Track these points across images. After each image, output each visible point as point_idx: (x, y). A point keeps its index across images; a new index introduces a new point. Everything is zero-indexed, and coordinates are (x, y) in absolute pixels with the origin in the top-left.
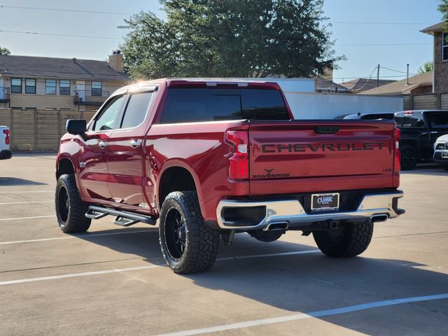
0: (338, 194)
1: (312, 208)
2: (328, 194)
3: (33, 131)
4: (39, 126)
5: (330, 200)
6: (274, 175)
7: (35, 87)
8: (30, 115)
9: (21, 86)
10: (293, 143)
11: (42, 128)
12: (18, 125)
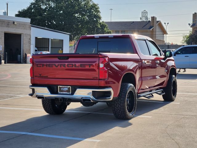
0: (70, 87)
1: (59, 92)
5: (67, 89)
6: (42, 76)
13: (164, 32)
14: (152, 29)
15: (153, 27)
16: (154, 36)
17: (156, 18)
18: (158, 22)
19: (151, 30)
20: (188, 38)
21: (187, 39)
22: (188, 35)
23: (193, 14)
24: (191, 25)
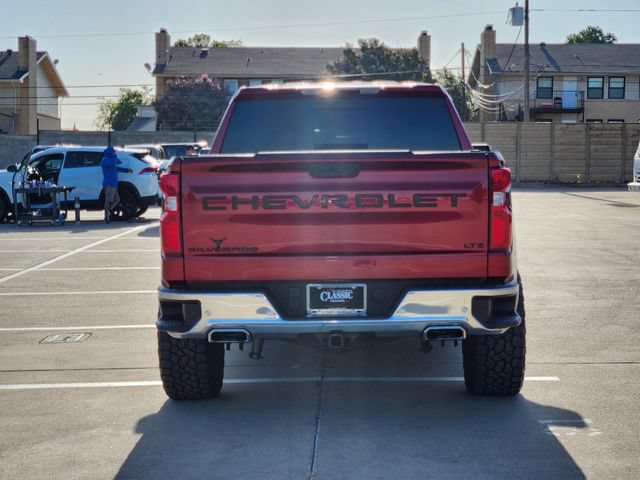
0: (365, 286)
1: (308, 309)
2: (341, 286)
3: (584, 154)
4: (593, 147)
5: (347, 295)
6: (228, 249)
7: (624, 88)
8: (579, 131)
9: (603, 88)
10: (261, 195)
11: (596, 150)
12: (559, 147)
13: (58, 90)
14: (24, 79)
15: (26, 72)
16: (31, 101)
17: (34, 43)
18: (40, 54)
19: (21, 80)
20: (117, 109)
21: (113, 113)
22: (116, 101)
23: (157, 34)
24: (153, 67)
